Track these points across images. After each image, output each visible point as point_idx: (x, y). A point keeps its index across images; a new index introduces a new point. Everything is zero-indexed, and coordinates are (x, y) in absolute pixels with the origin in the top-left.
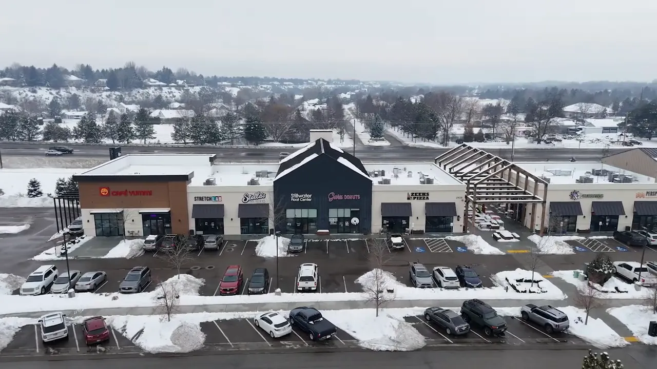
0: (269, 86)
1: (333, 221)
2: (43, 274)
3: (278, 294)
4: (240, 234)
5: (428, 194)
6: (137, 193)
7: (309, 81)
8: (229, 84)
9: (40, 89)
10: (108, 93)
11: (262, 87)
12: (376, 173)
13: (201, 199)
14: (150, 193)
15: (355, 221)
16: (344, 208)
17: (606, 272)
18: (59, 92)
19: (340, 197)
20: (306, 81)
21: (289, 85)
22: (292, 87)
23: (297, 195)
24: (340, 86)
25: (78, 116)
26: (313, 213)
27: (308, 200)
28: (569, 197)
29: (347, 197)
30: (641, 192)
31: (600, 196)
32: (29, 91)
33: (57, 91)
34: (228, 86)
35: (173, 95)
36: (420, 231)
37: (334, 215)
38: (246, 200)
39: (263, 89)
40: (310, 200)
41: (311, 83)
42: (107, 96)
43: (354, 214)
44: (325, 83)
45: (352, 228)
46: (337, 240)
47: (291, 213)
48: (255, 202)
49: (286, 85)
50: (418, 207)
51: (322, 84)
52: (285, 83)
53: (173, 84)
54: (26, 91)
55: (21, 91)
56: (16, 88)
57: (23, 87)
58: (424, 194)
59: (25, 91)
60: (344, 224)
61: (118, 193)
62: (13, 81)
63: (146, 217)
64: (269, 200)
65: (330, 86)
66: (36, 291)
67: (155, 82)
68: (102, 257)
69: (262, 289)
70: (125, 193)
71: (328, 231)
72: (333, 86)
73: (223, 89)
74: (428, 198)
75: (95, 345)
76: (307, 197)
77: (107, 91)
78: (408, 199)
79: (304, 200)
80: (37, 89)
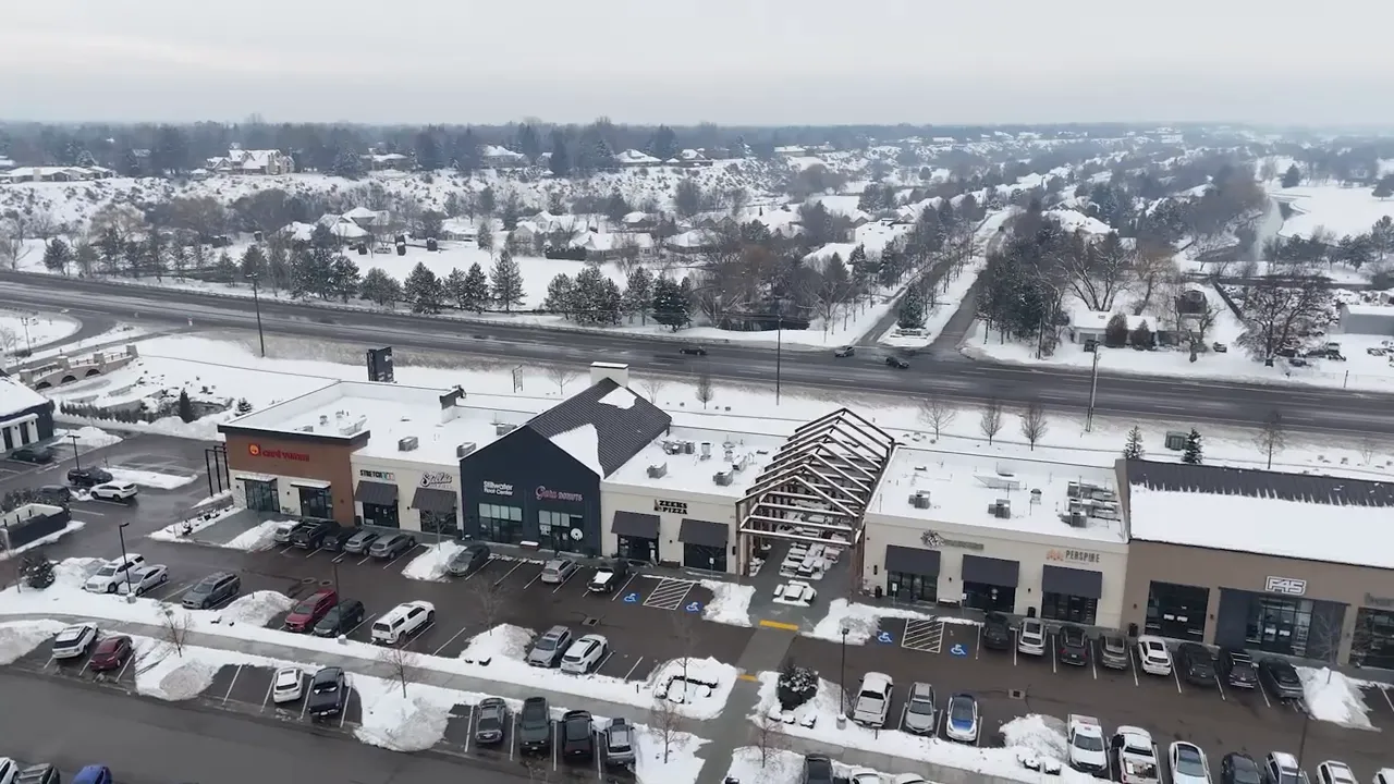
0: (894, 149)
1: (545, 530)
2: (117, 568)
3: (341, 642)
4: (419, 530)
5: (685, 506)
6: (292, 456)
7: (998, 133)
8: (801, 149)
9: (439, 175)
10: (550, 181)
11: (874, 152)
12: (676, 447)
13: (368, 474)
14: (306, 458)
15: (577, 534)
16: (560, 511)
17: (795, 689)
18: (467, 181)
19: (551, 494)
20: (990, 130)
21: (944, 144)
22: (949, 149)
23: (492, 484)
24: (1073, 141)
25: (470, 236)
26: (516, 514)
27: (507, 493)
28: (921, 542)
29: (562, 496)
30: (1056, 550)
31: (980, 547)
32: (422, 179)
33: (466, 179)
34: (796, 154)
35: (665, 184)
36: (674, 563)
37: (547, 520)
38: (425, 482)
39: (877, 157)
40: (511, 493)
41: (1000, 137)
42: (545, 188)
43: (575, 523)
44: (1037, 136)
45: (571, 545)
46: (537, 562)
47: (485, 511)
48: (438, 487)
49: (936, 143)
50: (670, 524)
51: (1028, 139)
52: (936, 139)
53: (673, 160)
54: (417, 179)
55: (410, 180)
56: (403, 174)
57: (413, 171)
58: (679, 505)
59: (414, 180)
60: (561, 538)
61: (269, 454)
62: (402, 159)
63: (305, 493)
64: (456, 486)
65: (1046, 142)
66: (100, 589)
67: (639, 158)
68: (223, 546)
69: (328, 631)
70: (278, 454)
71: (536, 544)
72: (1055, 142)
73: (784, 162)
74: (685, 512)
75: (99, 671)
76: (506, 489)
77: (547, 177)
78: (656, 509)
79: (502, 493)
80: (434, 177)
